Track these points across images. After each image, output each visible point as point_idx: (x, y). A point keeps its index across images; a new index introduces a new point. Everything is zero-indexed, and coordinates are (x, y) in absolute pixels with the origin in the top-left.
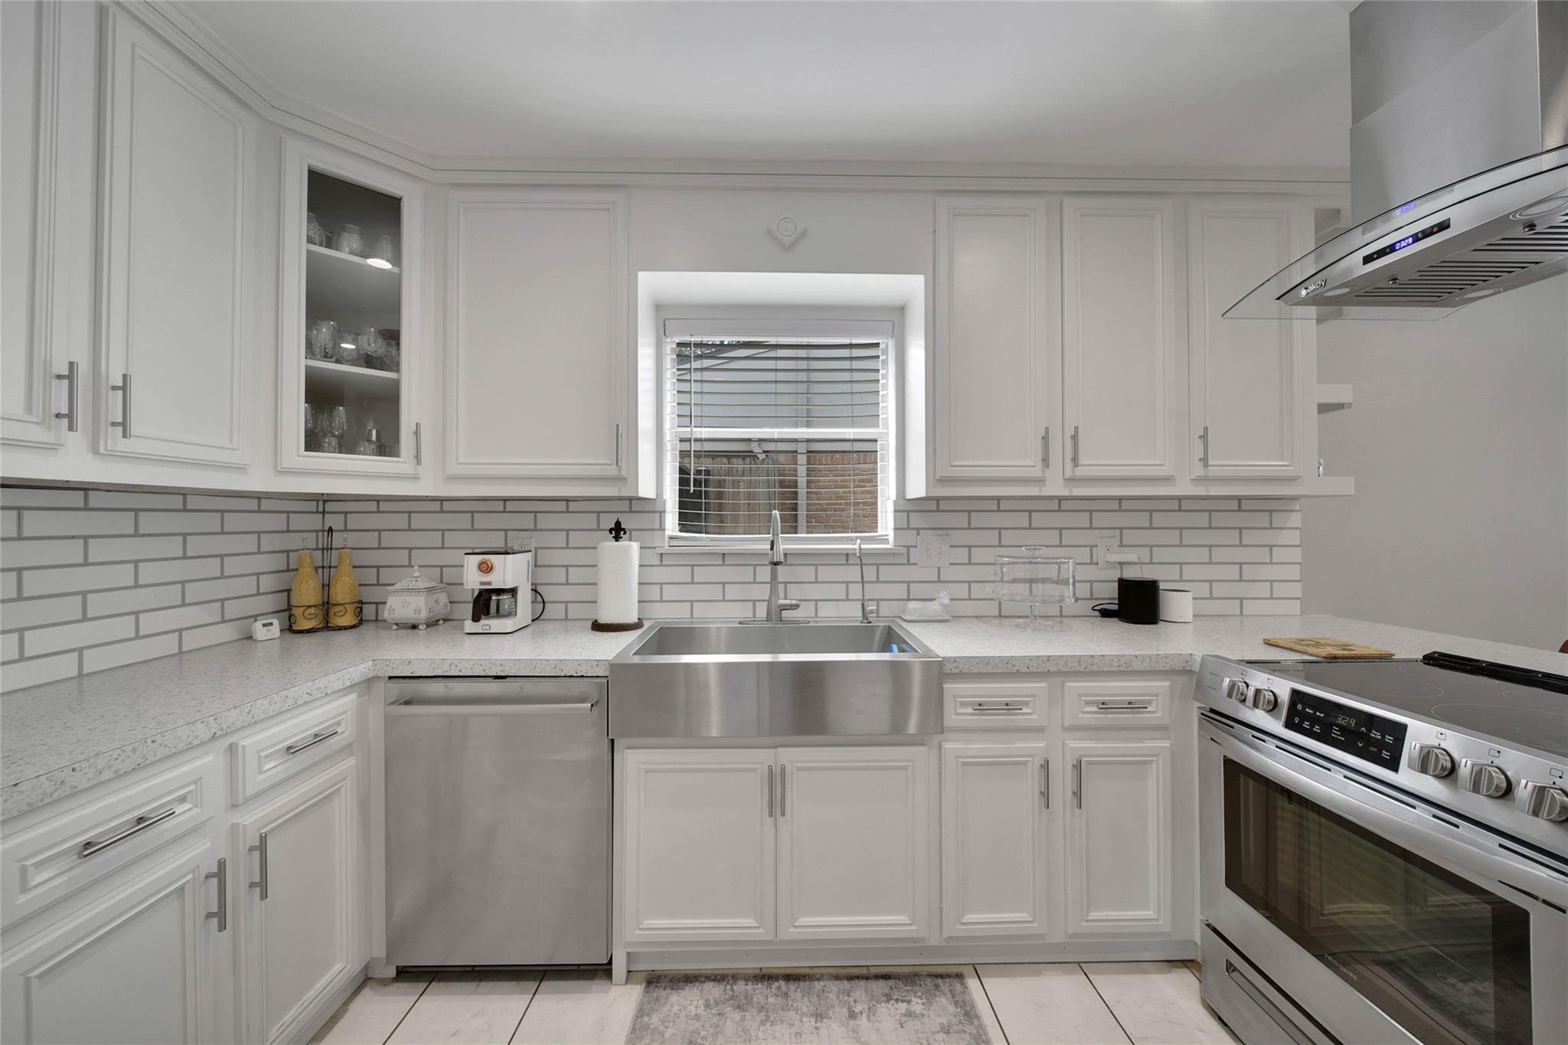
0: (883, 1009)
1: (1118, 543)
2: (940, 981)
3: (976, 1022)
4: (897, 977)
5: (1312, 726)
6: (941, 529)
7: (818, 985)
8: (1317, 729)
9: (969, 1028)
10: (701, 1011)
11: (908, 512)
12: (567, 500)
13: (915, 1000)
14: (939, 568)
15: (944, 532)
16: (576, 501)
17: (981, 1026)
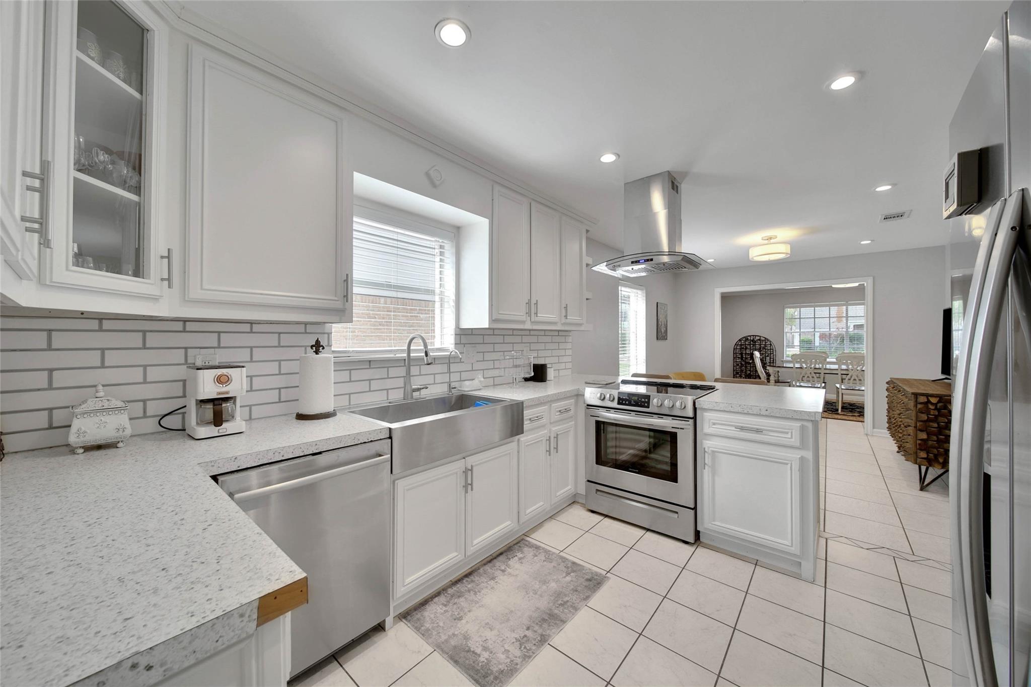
0: (511, 562)
1: (529, 349)
2: (519, 544)
3: (541, 548)
4: (506, 551)
5: (626, 402)
6: (473, 344)
7: (481, 570)
8: (627, 402)
9: (541, 551)
10: (444, 609)
11: (460, 335)
12: (251, 323)
13: (518, 554)
14: (472, 364)
15: (473, 345)
16: (260, 323)
17: (543, 549)
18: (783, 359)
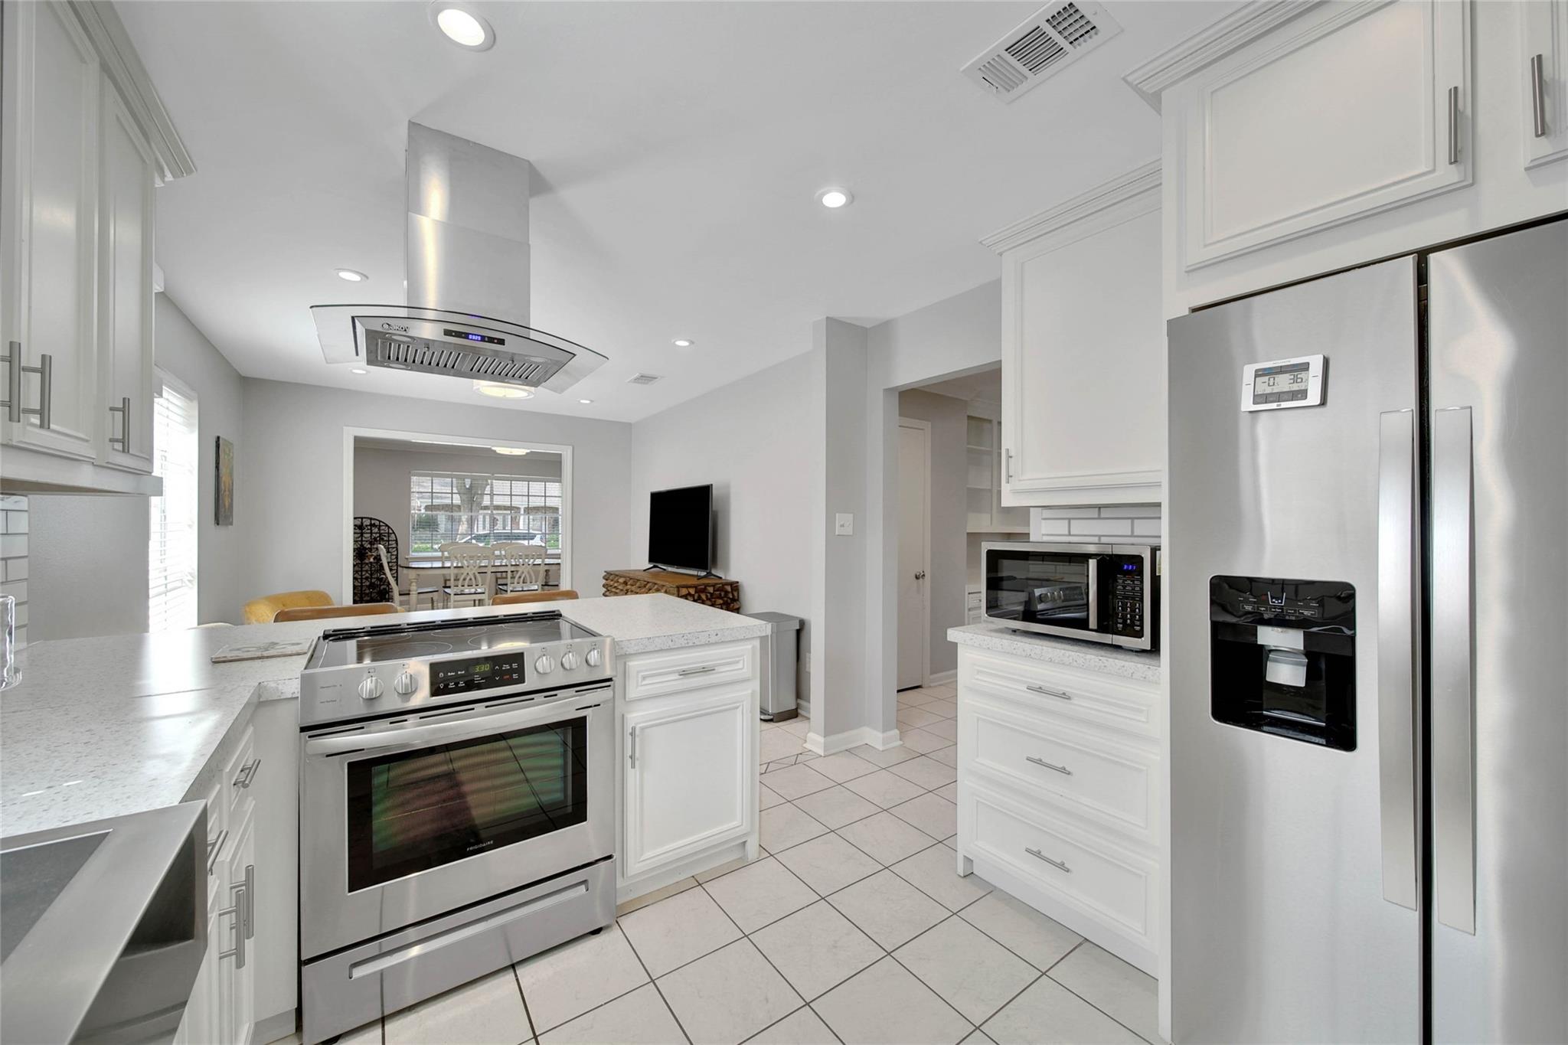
5: (457, 684)
8: (459, 686)
18: (409, 554)
